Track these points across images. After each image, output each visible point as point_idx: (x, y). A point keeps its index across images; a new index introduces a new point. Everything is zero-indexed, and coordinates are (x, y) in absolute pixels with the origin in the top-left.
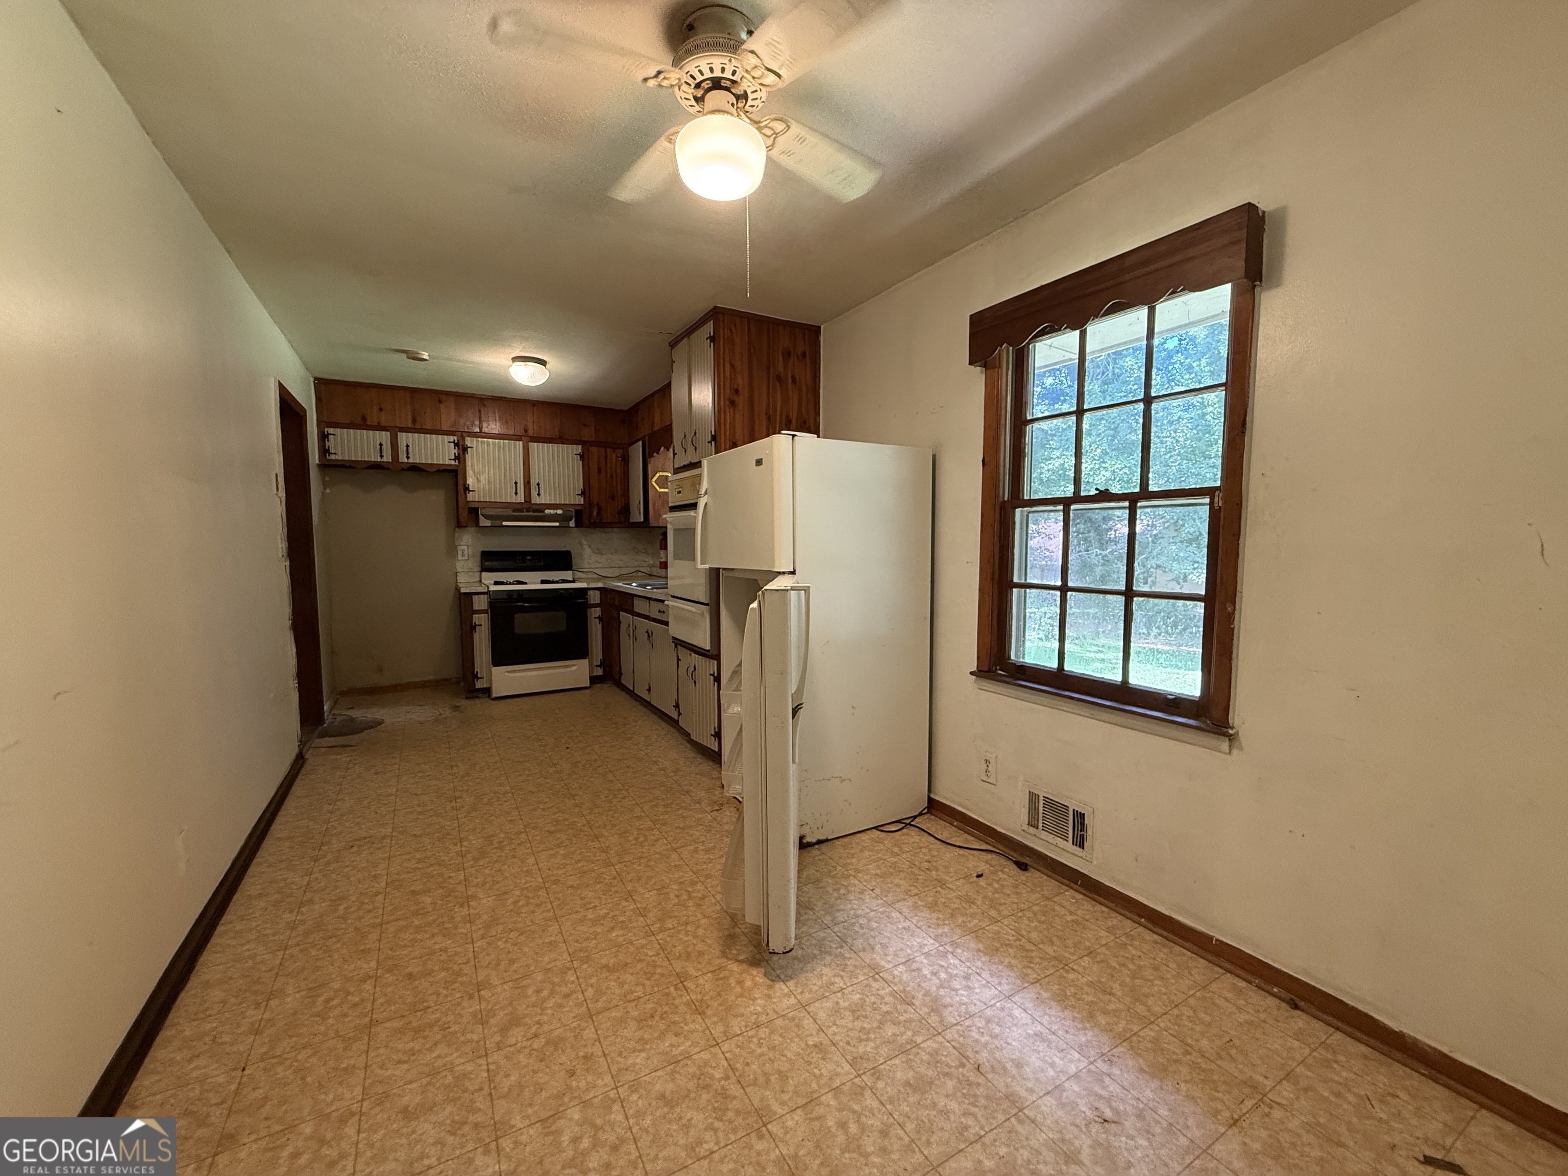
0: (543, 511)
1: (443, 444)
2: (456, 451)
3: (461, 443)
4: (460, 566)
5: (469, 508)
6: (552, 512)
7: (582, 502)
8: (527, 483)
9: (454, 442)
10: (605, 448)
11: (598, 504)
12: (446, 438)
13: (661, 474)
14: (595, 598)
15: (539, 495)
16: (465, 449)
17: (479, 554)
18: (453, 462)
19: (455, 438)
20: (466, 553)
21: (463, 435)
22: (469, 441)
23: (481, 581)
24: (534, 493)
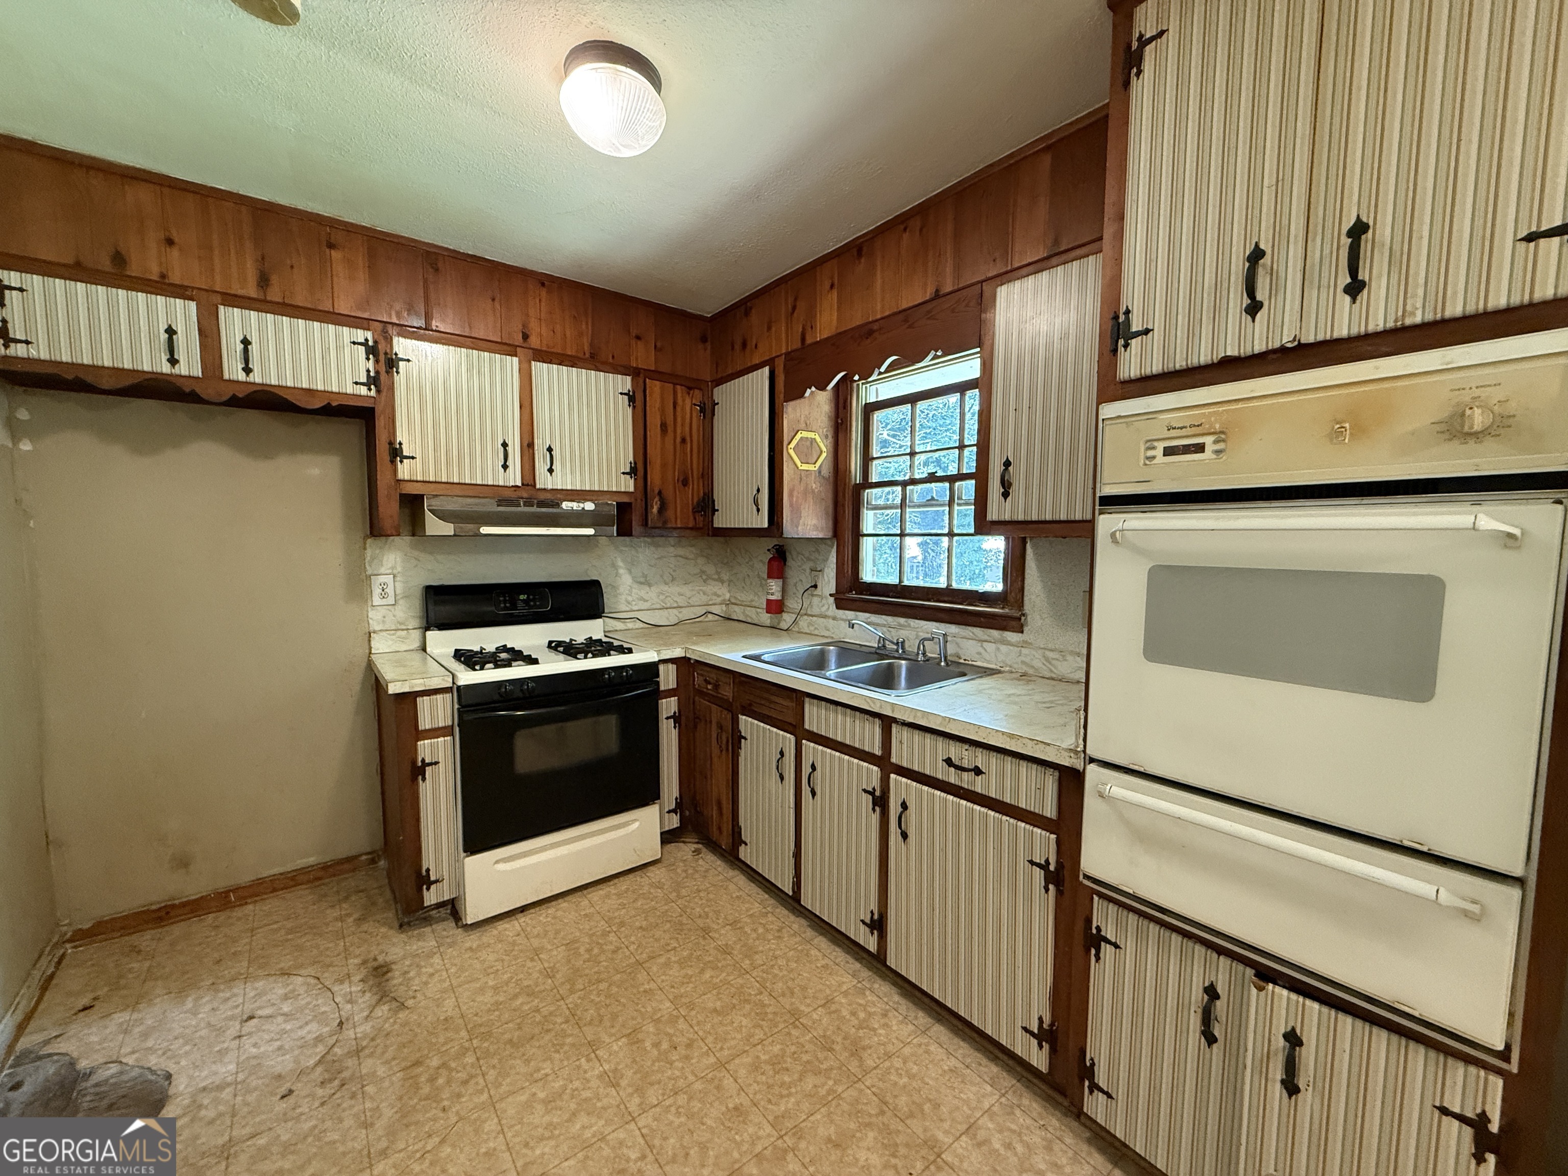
0: (558, 505)
1: (339, 348)
2: (371, 365)
3: (382, 347)
4: (376, 617)
5: (402, 495)
6: (575, 506)
7: (632, 489)
8: (528, 446)
9: (365, 344)
10: (675, 384)
11: (660, 493)
12: (347, 333)
13: (805, 434)
14: (668, 678)
15: (551, 471)
16: (392, 363)
17: (418, 594)
18: (363, 391)
19: (369, 335)
20: (390, 590)
21: (385, 331)
22: (402, 346)
23: (424, 649)
24: (541, 467)
